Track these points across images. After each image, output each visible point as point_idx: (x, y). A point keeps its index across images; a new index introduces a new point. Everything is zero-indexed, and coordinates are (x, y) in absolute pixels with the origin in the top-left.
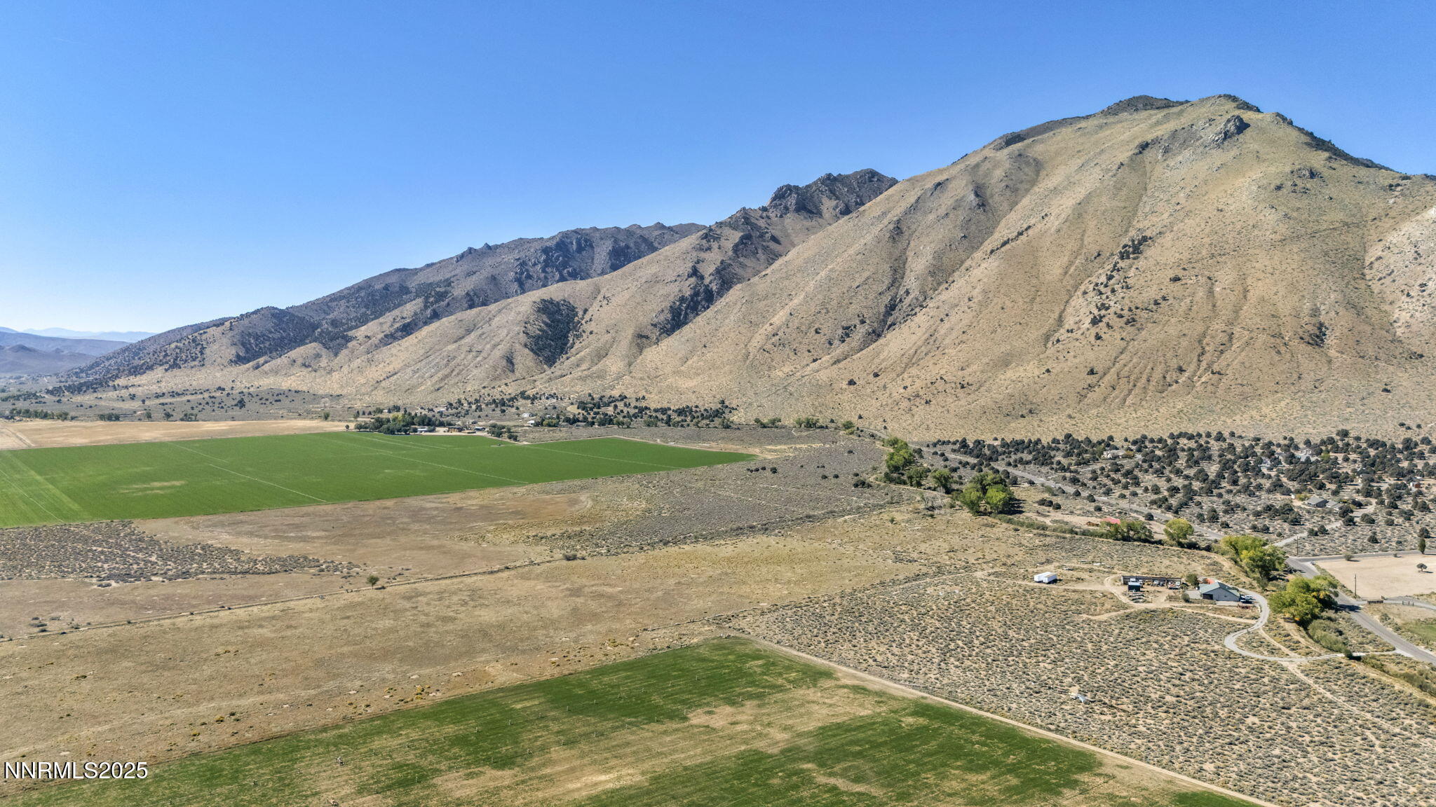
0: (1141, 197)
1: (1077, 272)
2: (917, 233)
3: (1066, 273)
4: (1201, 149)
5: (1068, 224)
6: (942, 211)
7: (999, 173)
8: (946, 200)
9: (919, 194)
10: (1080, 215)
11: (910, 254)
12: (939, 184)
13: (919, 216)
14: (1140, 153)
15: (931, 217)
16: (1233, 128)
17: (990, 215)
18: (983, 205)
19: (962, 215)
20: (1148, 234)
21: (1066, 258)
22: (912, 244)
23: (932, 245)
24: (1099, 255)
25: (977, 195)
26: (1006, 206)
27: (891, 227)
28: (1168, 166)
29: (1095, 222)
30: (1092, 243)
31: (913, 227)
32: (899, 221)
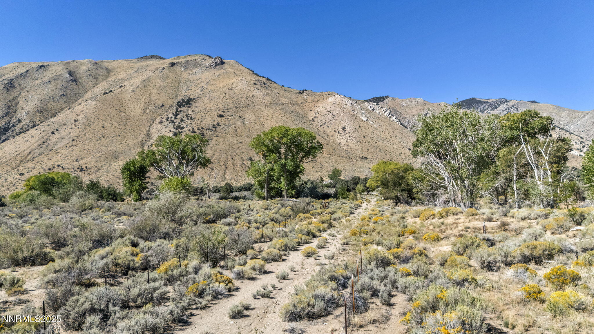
0: (179, 84)
1: (151, 113)
2: (26, 89)
3: (144, 113)
4: (205, 68)
5: (139, 89)
6: (46, 79)
7: (83, 68)
8: (48, 75)
9: (28, 69)
10: (145, 86)
11: (21, 100)
12: (42, 66)
13: (28, 80)
14: (172, 66)
15: (38, 82)
16: (219, 62)
17: (80, 87)
18: (75, 81)
19: (60, 83)
20: (192, 97)
21: (142, 105)
22: (23, 94)
23: (39, 96)
24: (163, 106)
25: (70, 75)
26: (90, 84)
27: (6, 82)
28: (189, 73)
29: (156, 91)
30: (157, 98)
31: (23, 86)
32: (12, 80)
